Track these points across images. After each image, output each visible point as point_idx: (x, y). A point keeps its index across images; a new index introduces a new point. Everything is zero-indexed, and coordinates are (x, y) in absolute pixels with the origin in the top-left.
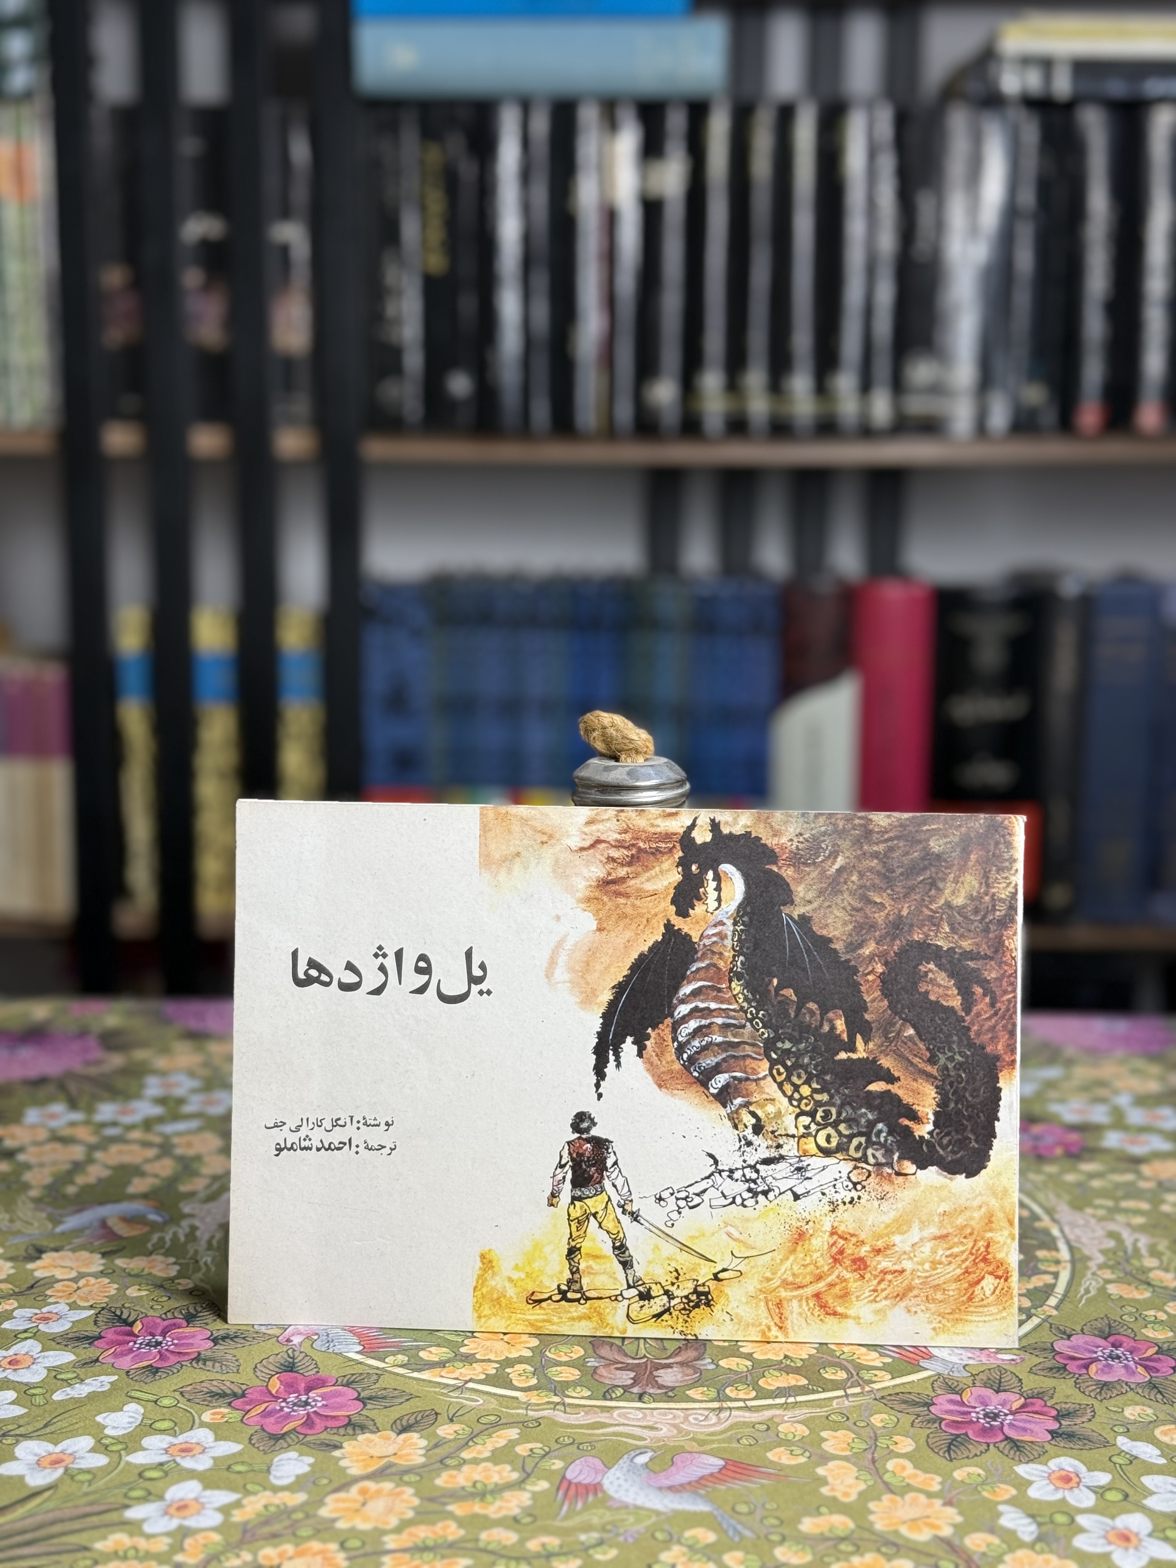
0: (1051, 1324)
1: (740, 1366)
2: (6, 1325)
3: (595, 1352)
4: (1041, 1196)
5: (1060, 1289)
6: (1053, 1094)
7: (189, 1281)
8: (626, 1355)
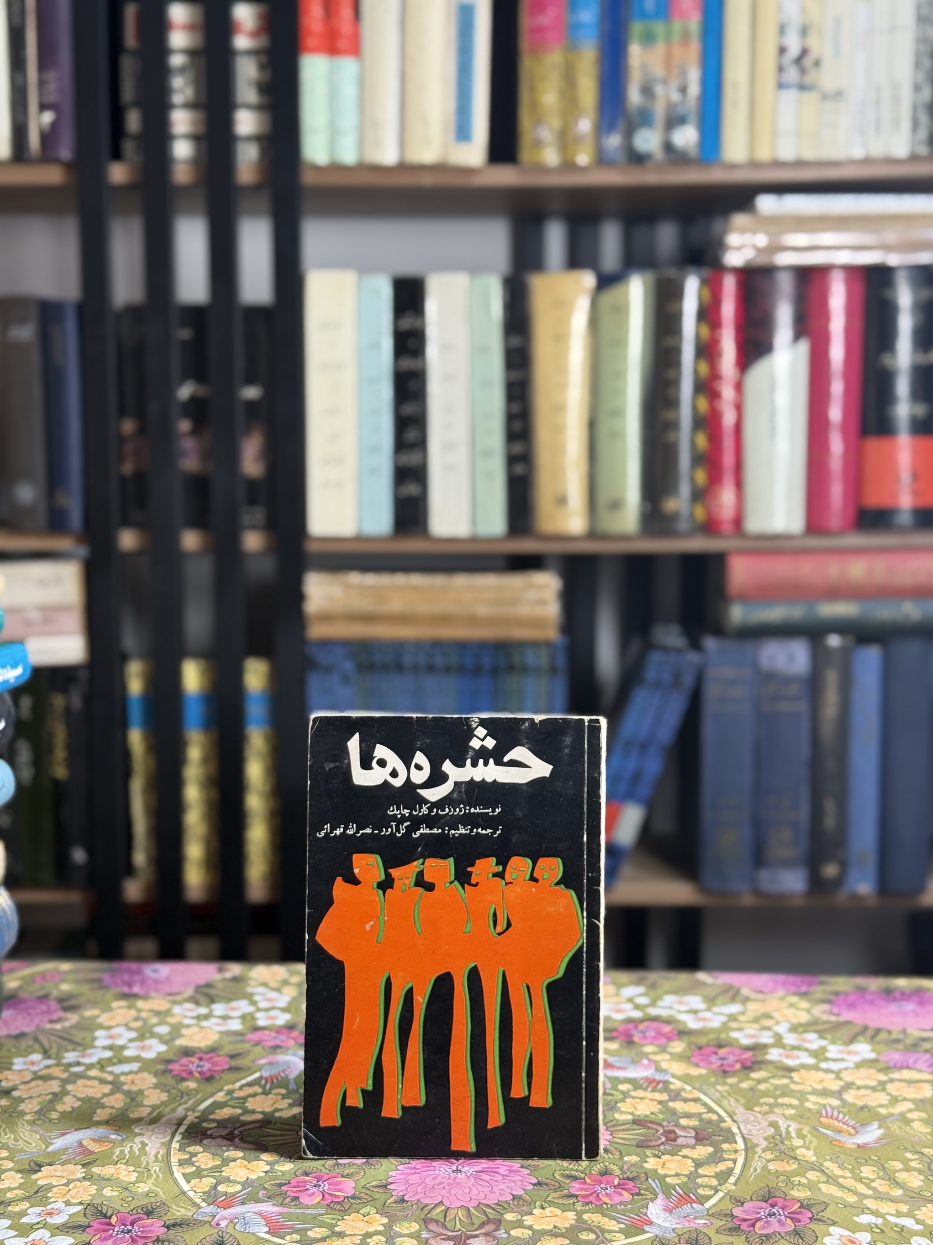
0: (731, 1196)
1: (525, 1234)
2: (24, 1220)
3: (426, 1227)
4: (725, 1103)
5: (737, 1171)
6: (734, 1025)
7: (145, 1185)
8: (448, 1229)
